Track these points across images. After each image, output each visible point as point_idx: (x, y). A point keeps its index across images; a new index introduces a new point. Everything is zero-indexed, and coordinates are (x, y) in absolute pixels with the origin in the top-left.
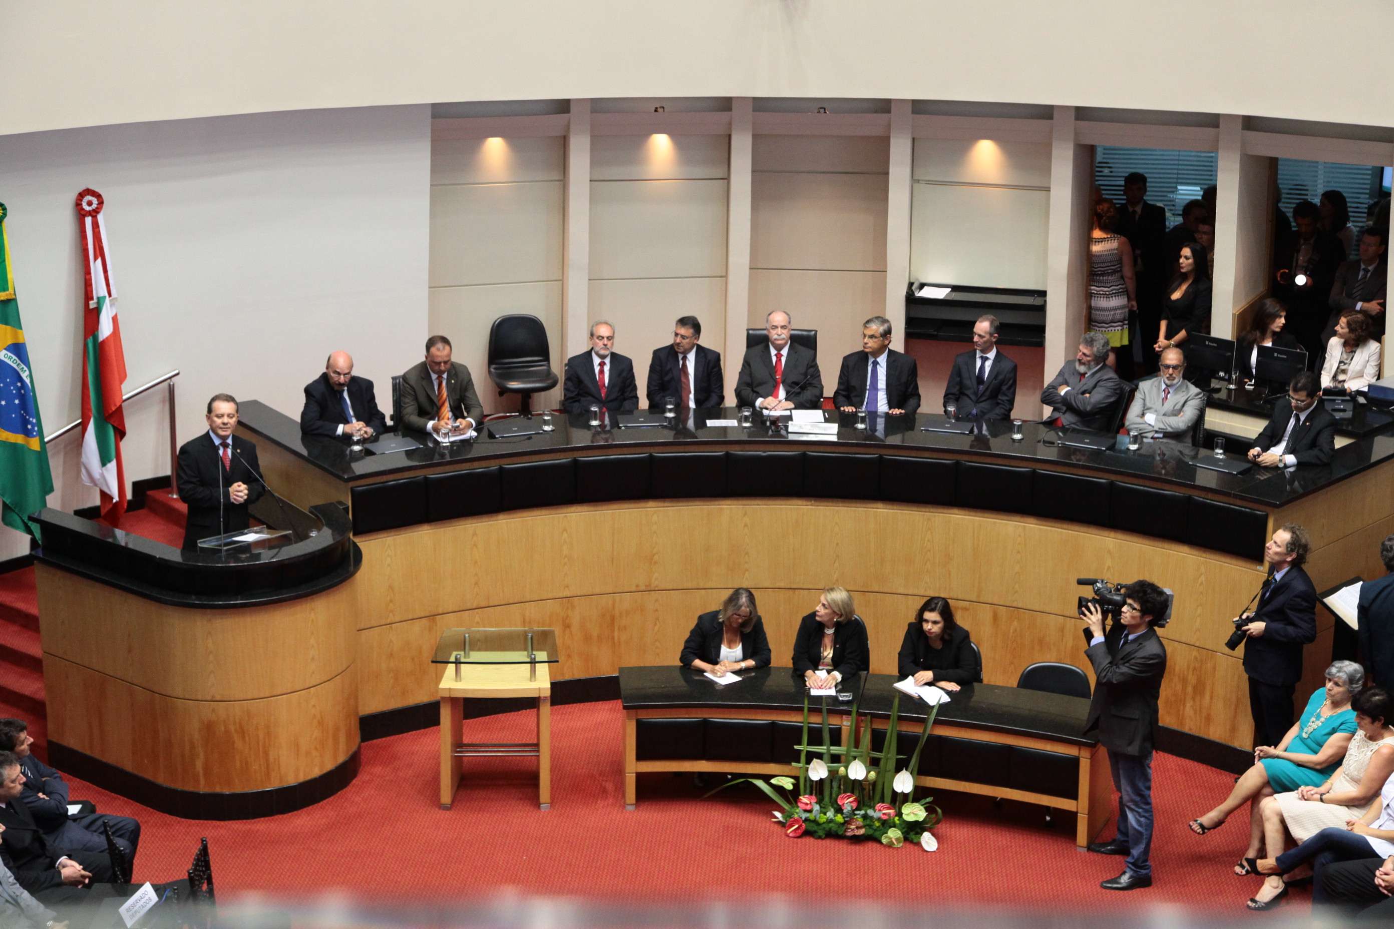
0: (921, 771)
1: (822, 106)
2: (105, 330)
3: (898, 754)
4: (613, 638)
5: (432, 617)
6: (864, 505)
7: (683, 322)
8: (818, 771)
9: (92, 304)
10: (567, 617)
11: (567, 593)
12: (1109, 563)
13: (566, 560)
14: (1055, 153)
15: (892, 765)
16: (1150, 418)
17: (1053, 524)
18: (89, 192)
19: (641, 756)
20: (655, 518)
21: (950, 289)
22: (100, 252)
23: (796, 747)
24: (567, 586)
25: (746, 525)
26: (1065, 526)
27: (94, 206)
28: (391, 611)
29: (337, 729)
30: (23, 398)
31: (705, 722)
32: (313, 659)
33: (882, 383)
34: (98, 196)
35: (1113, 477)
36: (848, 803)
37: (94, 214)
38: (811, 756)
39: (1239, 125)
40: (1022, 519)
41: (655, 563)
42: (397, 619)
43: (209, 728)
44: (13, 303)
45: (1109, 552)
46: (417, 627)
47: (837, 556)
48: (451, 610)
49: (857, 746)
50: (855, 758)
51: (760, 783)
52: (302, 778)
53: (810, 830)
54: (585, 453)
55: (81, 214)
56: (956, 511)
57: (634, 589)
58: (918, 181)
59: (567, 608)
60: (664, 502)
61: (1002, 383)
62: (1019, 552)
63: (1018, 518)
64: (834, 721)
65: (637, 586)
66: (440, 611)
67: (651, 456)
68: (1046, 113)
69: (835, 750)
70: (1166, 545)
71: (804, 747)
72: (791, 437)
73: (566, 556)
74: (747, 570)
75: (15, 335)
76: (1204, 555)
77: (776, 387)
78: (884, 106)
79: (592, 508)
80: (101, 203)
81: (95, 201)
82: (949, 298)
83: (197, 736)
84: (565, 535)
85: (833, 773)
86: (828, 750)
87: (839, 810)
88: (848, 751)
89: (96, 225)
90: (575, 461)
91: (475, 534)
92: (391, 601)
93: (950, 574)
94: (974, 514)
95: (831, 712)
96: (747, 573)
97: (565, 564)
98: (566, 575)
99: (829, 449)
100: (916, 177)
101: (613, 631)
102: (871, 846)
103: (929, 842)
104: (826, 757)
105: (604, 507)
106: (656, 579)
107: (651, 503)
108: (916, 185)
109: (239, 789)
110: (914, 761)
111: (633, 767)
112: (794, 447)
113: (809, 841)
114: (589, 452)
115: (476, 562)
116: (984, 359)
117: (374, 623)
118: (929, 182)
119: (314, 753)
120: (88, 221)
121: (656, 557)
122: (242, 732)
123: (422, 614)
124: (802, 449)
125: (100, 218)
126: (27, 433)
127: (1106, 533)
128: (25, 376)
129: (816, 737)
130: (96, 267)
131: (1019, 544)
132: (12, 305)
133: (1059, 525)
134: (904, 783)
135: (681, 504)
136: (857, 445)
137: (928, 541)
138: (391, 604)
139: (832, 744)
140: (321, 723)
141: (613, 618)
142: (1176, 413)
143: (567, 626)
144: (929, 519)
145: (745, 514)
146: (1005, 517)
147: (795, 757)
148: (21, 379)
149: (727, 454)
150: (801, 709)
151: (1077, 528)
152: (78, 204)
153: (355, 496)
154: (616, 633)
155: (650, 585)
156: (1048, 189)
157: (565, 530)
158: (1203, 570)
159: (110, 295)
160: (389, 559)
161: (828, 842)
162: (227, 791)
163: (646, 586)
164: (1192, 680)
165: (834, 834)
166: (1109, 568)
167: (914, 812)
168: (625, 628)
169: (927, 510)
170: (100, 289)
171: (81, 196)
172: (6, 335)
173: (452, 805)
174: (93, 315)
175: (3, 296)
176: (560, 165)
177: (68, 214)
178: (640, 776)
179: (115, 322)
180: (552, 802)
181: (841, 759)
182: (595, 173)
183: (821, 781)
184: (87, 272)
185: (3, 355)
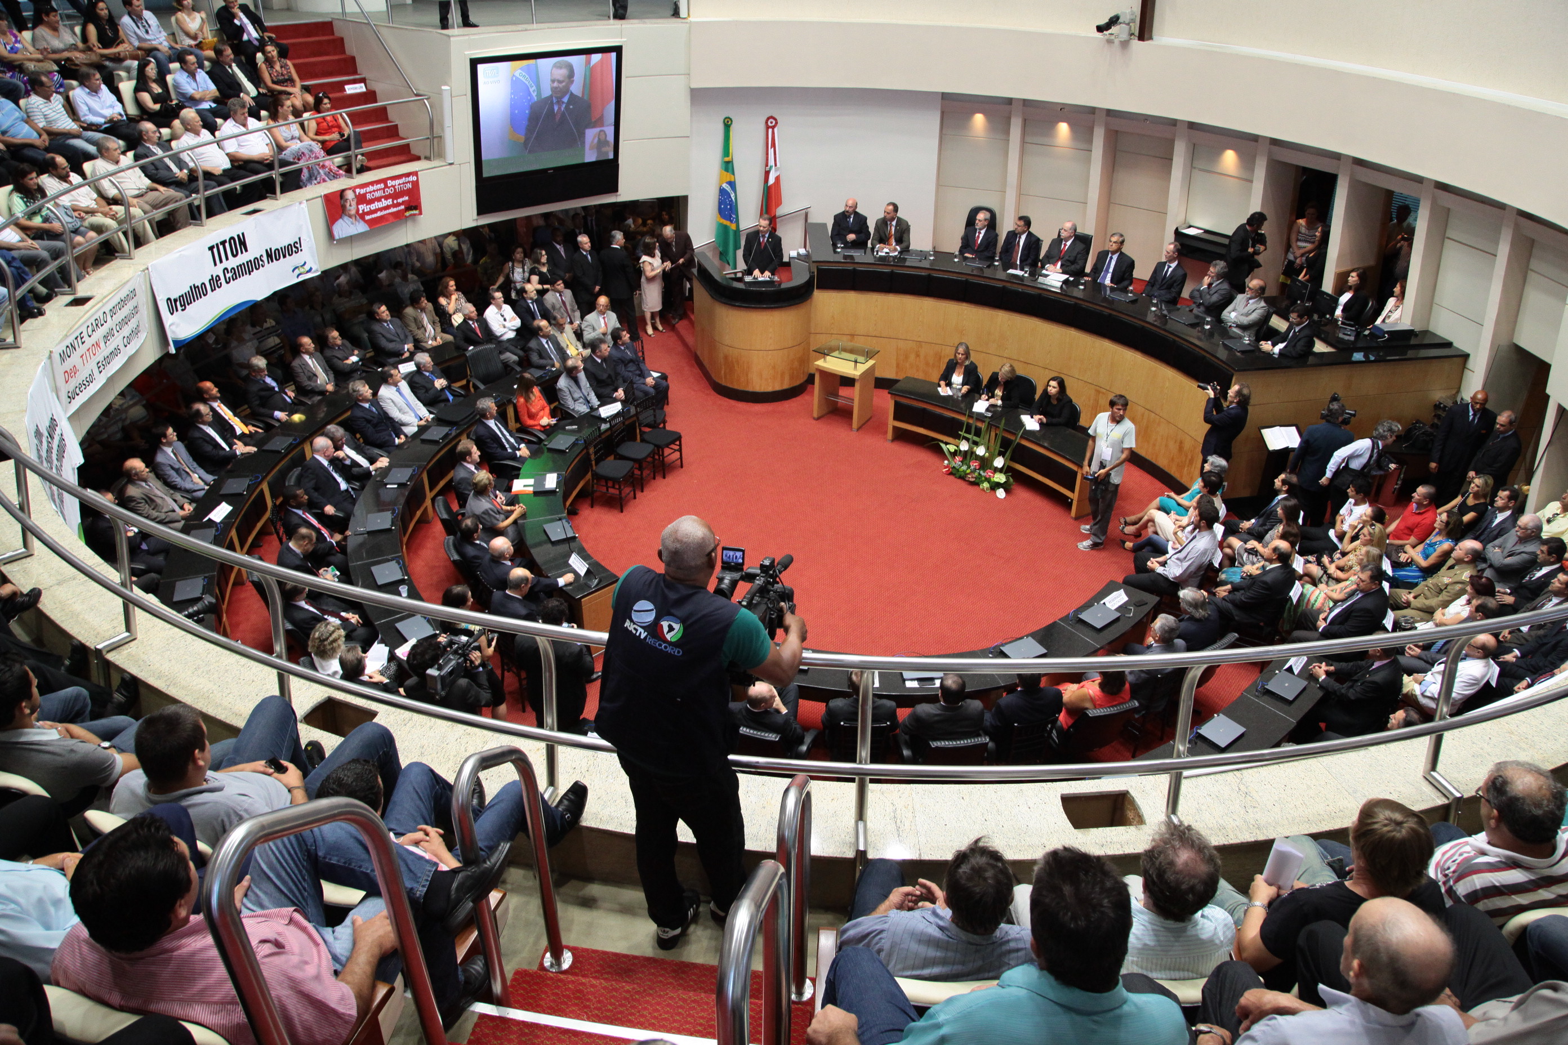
0: (1013, 459)
1: (1146, 118)
2: (771, 181)
3: (1001, 447)
5: (852, 335)
6: (1066, 328)
7: (1021, 218)
8: (964, 446)
9: (768, 169)
10: (922, 351)
11: (919, 340)
12: (1167, 384)
13: (920, 323)
14: (1257, 161)
15: (997, 452)
16: (1233, 315)
17: (1148, 358)
18: (771, 117)
19: (896, 418)
20: (966, 312)
21: (1203, 231)
22: (774, 145)
24: (919, 336)
25: (1009, 325)
27: (773, 124)
28: (832, 328)
29: (783, 374)
30: (731, 205)
31: (924, 410)
32: (770, 338)
33: (1111, 270)
34: (775, 119)
36: (974, 464)
37: (773, 128)
38: (964, 438)
39: (1352, 162)
42: (835, 333)
43: (726, 357)
44: (731, 163)
45: (1169, 379)
46: (845, 338)
48: (861, 334)
49: (985, 439)
50: (982, 445)
51: (943, 445)
53: (953, 472)
54: (934, 272)
55: (768, 127)
56: (1107, 341)
58: (1194, 168)
59: (918, 347)
60: (971, 305)
61: (1175, 282)
62: (1131, 369)
63: (1134, 351)
64: (979, 424)
66: (856, 334)
67: (966, 280)
68: (1255, 138)
69: (976, 439)
71: (961, 433)
72: (1041, 285)
73: (921, 321)
75: (731, 178)
77: (1057, 261)
78: (1174, 122)
79: (935, 300)
80: (776, 123)
81: (774, 122)
82: (1201, 236)
84: (921, 310)
85: (971, 448)
86: (972, 438)
87: (969, 467)
88: (980, 440)
89: (773, 133)
90: (929, 276)
91: (876, 301)
92: (832, 323)
93: (1098, 373)
94: (1115, 344)
95: (978, 419)
96: (1006, 350)
97: (919, 325)
98: (919, 330)
100: (1193, 165)
102: (976, 487)
103: (1001, 493)
104: (970, 441)
105: (941, 302)
107: (964, 304)
108: (1192, 170)
109: (736, 387)
110: (1008, 454)
111: (892, 423)
112: (1038, 291)
113: (951, 477)
115: (876, 314)
116: (1169, 267)
117: (823, 332)
118: (1200, 170)
119: (770, 380)
120: (770, 130)
121: (963, 332)
122: (738, 363)
123: (847, 334)
124: (1043, 293)
125: (776, 130)
126: (731, 221)
127: (1169, 368)
128: (733, 196)
129: (968, 431)
130: (771, 151)
131: (1131, 365)
132: (730, 165)
133: (1151, 359)
134: (999, 462)
135: (978, 308)
136: (1064, 296)
137: (1091, 353)
138: (831, 325)
139: (976, 435)
140: (774, 368)
142: (1247, 315)
143: (918, 356)
144: (1095, 342)
145: (1009, 320)
146: (1128, 349)
147: (958, 437)
148: (731, 197)
149: (1003, 287)
150: (964, 415)
151: (1158, 362)
152: (767, 123)
153: (819, 270)
156: (1251, 181)
157: (919, 308)
159: (776, 165)
160: (833, 304)
161: (959, 481)
162: (731, 386)
164: (1189, 455)
165: (963, 478)
166: (1167, 387)
167: (1000, 478)
169: (1095, 337)
170: (771, 162)
171: (768, 119)
172: (729, 177)
173: (818, 419)
174: (767, 174)
175: (727, 159)
176: (1007, 132)
177: (763, 126)
178: (895, 428)
179: (778, 179)
180: (858, 430)
181: (976, 444)
182: (1028, 139)
183: (966, 452)
184: (767, 154)
185: (725, 186)
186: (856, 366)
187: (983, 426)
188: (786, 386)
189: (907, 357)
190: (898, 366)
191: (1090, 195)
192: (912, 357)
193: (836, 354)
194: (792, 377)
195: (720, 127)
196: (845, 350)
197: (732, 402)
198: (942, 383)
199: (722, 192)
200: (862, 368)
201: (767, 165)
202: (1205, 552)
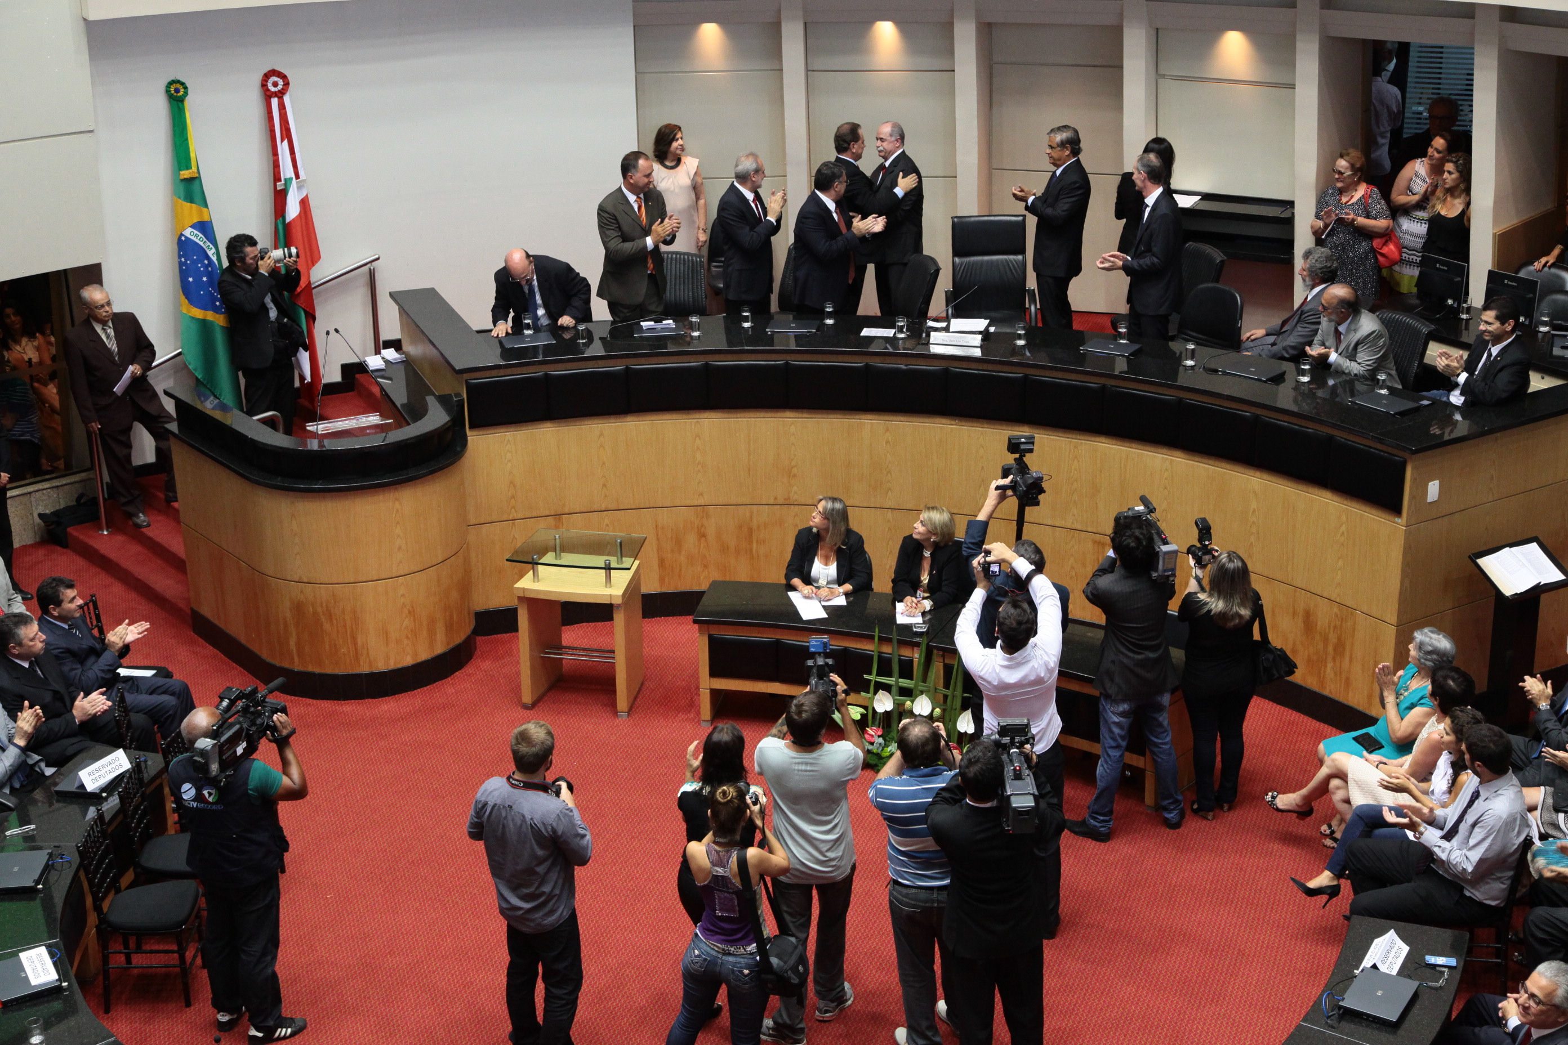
2: (293, 211)
3: (964, 691)
4: (751, 550)
5: (558, 516)
6: (1010, 428)
8: (884, 703)
9: (280, 186)
10: (702, 525)
11: (701, 502)
12: (1254, 505)
13: (700, 467)
14: (1299, 45)
15: (958, 703)
17: (1200, 459)
18: (274, 73)
19: (714, 673)
20: (792, 429)
21: (1200, 197)
22: (287, 134)
23: (866, 676)
24: (701, 494)
25: (887, 442)
26: (1212, 462)
27: (280, 87)
28: (513, 507)
29: (432, 622)
31: (778, 641)
32: (400, 548)
34: (284, 77)
35: (1259, 412)
37: (280, 95)
38: (880, 686)
39: (1496, 16)
40: (1169, 452)
41: (794, 476)
42: (520, 516)
43: (299, 608)
44: (197, 182)
45: (1255, 493)
46: (542, 523)
47: (983, 481)
48: (578, 510)
49: (924, 680)
50: (922, 693)
52: (392, 665)
54: (717, 357)
55: (268, 96)
56: (1103, 439)
57: (772, 501)
58: (1164, 76)
59: (703, 517)
60: (802, 413)
62: (1166, 488)
63: (1164, 451)
64: (906, 653)
65: (776, 499)
66: (567, 511)
67: (787, 363)
69: (904, 683)
70: (1311, 489)
71: (872, 677)
72: (935, 349)
73: (699, 464)
74: (890, 489)
75: (201, 213)
76: (1346, 502)
79: (726, 415)
80: (287, 84)
81: (281, 82)
82: (1198, 208)
83: (289, 616)
84: (698, 441)
85: (898, 705)
86: (897, 682)
88: (916, 685)
89: (282, 107)
90: (707, 365)
91: (601, 435)
92: (513, 497)
93: (1097, 507)
94: (1121, 443)
95: (901, 643)
96: (889, 493)
97: (699, 471)
98: (700, 482)
99: (974, 365)
100: (1161, 72)
101: (751, 542)
104: (894, 689)
105: (738, 415)
106: (795, 493)
107: (788, 414)
108: (1161, 81)
109: (329, 670)
111: (707, 683)
112: (936, 362)
114: (721, 357)
115: (604, 463)
117: (494, 518)
118: (1177, 78)
119: (406, 642)
120: (275, 102)
121: (795, 470)
122: (330, 616)
123: (548, 513)
124: (945, 364)
125: (286, 99)
127: (1252, 472)
129: (885, 669)
130: (283, 148)
131: (1166, 479)
132: (196, 185)
133: (1206, 461)
134: (968, 722)
135: (820, 416)
136: (1000, 362)
137: (1075, 470)
138: (513, 500)
139: (902, 676)
140: (412, 613)
141: (750, 530)
143: (702, 535)
144: (1076, 447)
145: (887, 430)
146: (1153, 449)
147: (864, 686)
148: (208, 257)
149: (867, 366)
150: (872, 637)
151: (1223, 465)
152: (264, 85)
153: (471, 389)
154: (755, 545)
155: (789, 498)
156: (1292, 86)
157: (697, 436)
158: (1344, 518)
159: (297, 176)
160: (509, 455)
162: (317, 670)
163: (785, 499)
164: (1333, 638)
166: (1254, 511)
168: (764, 541)
169: (1074, 436)
170: (287, 171)
171: (267, 76)
172: (191, 213)
173: (534, 705)
174: (280, 197)
175: (185, 174)
176: (777, 53)
177: (255, 95)
178: (715, 693)
179: (304, 203)
180: (630, 711)
181: (908, 693)
182: (817, 63)
183: (887, 713)
184: (275, 153)
185: (188, 232)
186: (608, 577)
187: (917, 656)
188: (440, 649)
189: (678, 542)
190: (662, 563)
191: (959, 158)
192: (691, 539)
193: (549, 558)
194: (449, 627)
195: (160, 105)
196: (567, 547)
197: (327, 705)
198: (796, 581)
199: (184, 246)
200: (621, 580)
201: (277, 178)
202: (1509, 824)
